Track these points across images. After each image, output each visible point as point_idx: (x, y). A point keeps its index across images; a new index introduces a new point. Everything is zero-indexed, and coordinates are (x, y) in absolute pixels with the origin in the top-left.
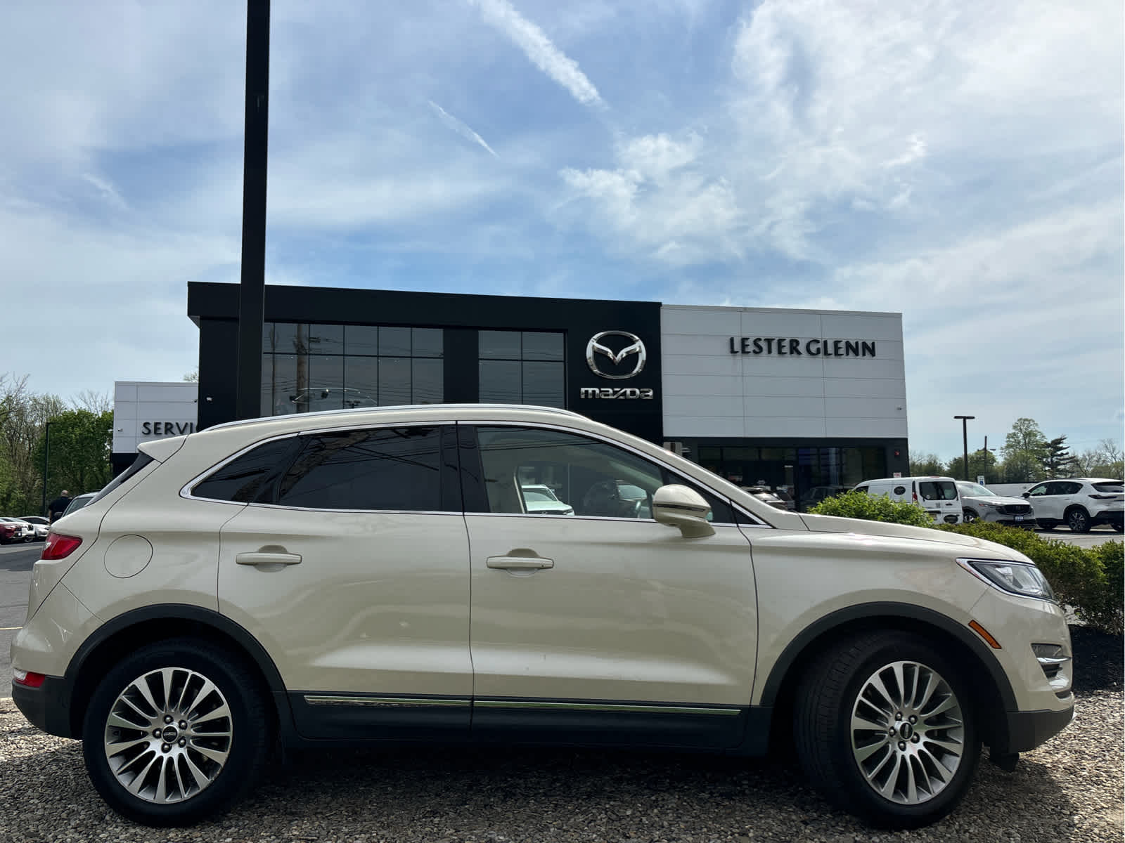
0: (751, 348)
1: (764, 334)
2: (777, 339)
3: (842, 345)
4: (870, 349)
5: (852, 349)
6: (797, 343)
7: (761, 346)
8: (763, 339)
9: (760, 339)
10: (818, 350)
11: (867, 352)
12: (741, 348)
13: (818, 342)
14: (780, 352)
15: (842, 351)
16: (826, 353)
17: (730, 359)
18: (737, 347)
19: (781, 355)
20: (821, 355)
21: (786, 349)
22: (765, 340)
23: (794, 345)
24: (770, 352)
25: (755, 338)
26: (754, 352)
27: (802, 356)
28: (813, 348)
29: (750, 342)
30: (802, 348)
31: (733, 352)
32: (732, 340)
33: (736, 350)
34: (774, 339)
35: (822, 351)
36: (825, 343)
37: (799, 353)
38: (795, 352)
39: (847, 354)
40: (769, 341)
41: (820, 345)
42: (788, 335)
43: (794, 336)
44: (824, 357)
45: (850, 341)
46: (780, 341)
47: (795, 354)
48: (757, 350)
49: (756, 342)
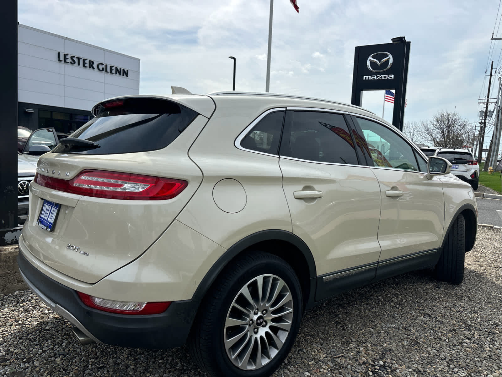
0: (69, 60)
1: (77, 55)
2: (83, 58)
3: (114, 68)
4: (126, 73)
5: (118, 71)
6: (93, 63)
7: (75, 61)
8: (76, 57)
9: (74, 57)
10: (103, 68)
11: (125, 75)
12: (63, 58)
13: (103, 64)
14: (84, 66)
15: (114, 72)
16: (106, 71)
17: (58, 63)
18: (62, 58)
19: (85, 68)
20: (104, 71)
21: (87, 65)
22: (77, 57)
23: (91, 63)
24: (79, 64)
25: (72, 56)
26: (71, 63)
27: (95, 70)
28: (101, 67)
29: (69, 57)
30: (95, 66)
31: (59, 60)
32: (59, 54)
33: (61, 60)
34: (81, 58)
35: (105, 69)
36: (106, 66)
37: (94, 68)
38: (92, 67)
39: (116, 74)
40: (79, 59)
41: (104, 66)
42: (89, 58)
43: (92, 60)
44: (105, 73)
45: (118, 67)
46: (84, 60)
47: (91, 69)
48: (73, 62)
49: (72, 58)
